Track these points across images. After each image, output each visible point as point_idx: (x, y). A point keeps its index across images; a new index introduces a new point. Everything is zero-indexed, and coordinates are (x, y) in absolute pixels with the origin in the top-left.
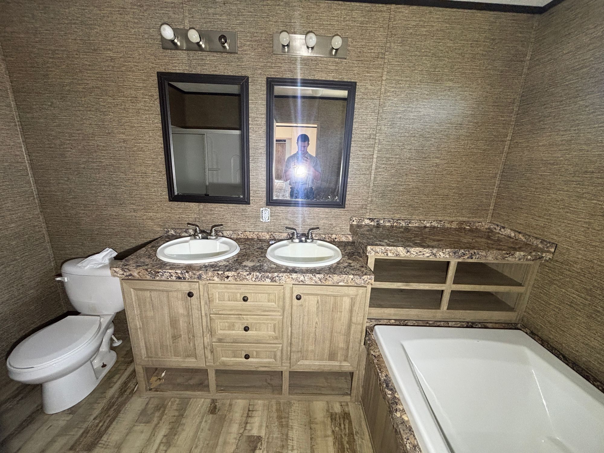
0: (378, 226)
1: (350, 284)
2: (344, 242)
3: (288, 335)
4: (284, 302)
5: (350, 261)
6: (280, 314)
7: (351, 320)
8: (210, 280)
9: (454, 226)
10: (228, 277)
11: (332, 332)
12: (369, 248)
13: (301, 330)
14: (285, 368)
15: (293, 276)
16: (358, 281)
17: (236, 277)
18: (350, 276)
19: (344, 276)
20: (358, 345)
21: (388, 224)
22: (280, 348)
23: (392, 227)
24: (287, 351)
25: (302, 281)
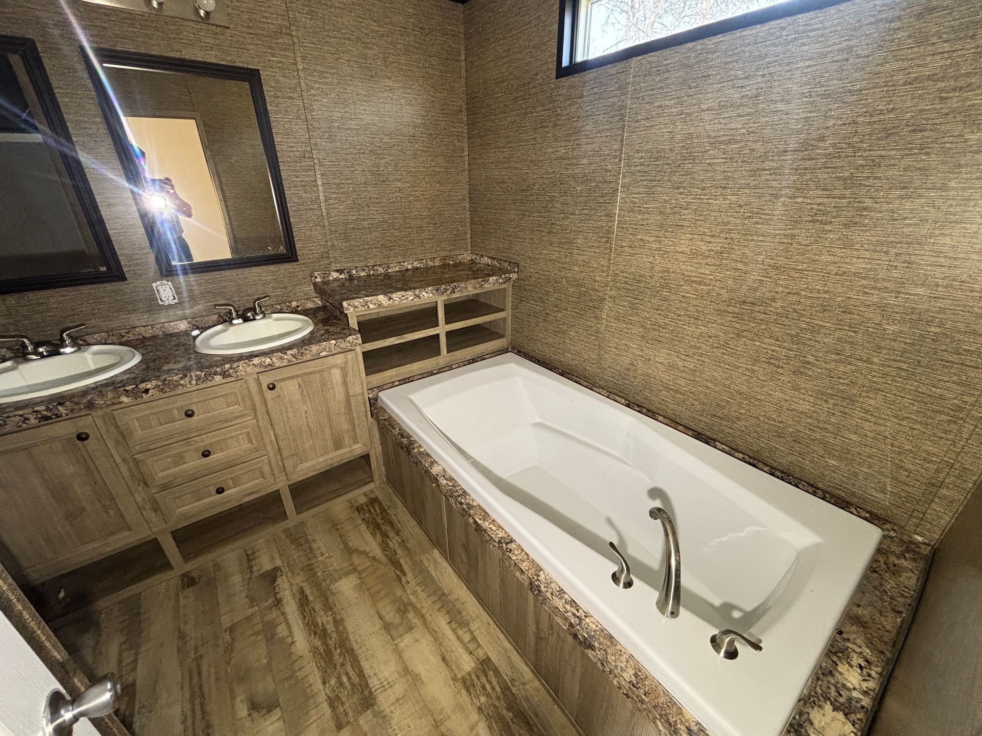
0: (351, 278)
1: (335, 352)
2: (312, 309)
3: (271, 442)
4: (252, 400)
5: (327, 328)
6: (250, 418)
7: (347, 393)
8: (113, 404)
9: (437, 263)
10: (147, 391)
11: (329, 415)
12: (345, 304)
13: (288, 428)
14: (281, 484)
15: (254, 362)
16: (343, 345)
17: (161, 387)
18: (331, 342)
19: (324, 343)
20: (364, 419)
21: (362, 274)
22: (267, 461)
23: (369, 276)
24: (277, 461)
25: (269, 365)
